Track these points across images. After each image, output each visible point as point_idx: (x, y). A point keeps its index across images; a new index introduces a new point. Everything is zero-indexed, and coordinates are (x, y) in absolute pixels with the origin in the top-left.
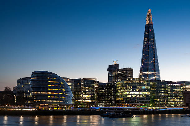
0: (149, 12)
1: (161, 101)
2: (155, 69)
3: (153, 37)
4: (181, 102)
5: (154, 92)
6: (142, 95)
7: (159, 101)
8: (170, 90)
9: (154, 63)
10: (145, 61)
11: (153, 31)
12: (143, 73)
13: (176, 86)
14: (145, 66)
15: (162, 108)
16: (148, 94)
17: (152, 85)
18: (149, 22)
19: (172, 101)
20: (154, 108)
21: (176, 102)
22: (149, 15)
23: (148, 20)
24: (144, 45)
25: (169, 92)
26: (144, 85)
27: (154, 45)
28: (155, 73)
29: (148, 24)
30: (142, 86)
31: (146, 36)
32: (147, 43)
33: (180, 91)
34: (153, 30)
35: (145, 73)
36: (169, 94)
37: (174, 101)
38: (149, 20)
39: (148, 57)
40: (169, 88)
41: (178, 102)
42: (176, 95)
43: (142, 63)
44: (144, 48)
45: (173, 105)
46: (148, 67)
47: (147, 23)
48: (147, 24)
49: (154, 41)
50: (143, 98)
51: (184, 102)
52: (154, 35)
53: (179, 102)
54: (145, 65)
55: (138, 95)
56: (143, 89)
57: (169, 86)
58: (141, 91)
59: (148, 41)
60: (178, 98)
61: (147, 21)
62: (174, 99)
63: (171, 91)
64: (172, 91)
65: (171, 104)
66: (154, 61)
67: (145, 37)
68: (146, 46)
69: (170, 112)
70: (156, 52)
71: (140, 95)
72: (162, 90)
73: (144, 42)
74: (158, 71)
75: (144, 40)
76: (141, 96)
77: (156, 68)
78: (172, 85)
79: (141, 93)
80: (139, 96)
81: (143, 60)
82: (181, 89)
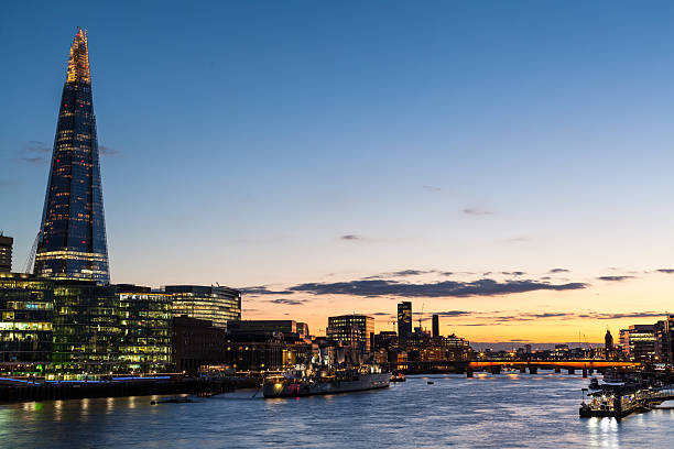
0: (80, 39)
1: (92, 354)
2: (91, 240)
3: (91, 130)
4: (163, 354)
5: (68, 320)
6: (23, 333)
7: (84, 354)
8: (128, 314)
9: (91, 219)
10: (58, 211)
11: (90, 109)
12: (49, 253)
13: (150, 301)
14: (56, 228)
15: (95, 378)
16: (46, 328)
17: (65, 297)
18: (79, 76)
19: (132, 353)
20: (67, 377)
21: (147, 355)
22: (81, 50)
23: (76, 68)
24: (54, 155)
25: (124, 323)
26: (33, 298)
27: (92, 158)
28: (92, 255)
29: (75, 83)
30: (26, 299)
31: (63, 124)
32: (67, 147)
33: (160, 318)
34: (91, 106)
35: (55, 253)
36: (123, 327)
37: (140, 353)
38: (79, 67)
39: (68, 200)
40: (124, 310)
41: (152, 354)
42: (148, 332)
43: (47, 216)
44: (55, 165)
45: (135, 367)
46: (67, 234)
47: (72, 77)
48: (71, 83)
49: (92, 143)
50: (28, 344)
51: (173, 355)
52: (93, 121)
53: (158, 354)
54: (57, 224)
55: (9, 332)
56: (29, 311)
57: (124, 302)
58: (20, 317)
59: (72, 142)
60: (152, 344)
61: (70, 70)
62: (142, 344)
63: (130, 319)
64: (135, 317)
65: (129, 362)
66: (90, 213)
67: (60, 128)
68: (61, 159)
69: (122, 390)
70: (99, 184)
71: (16, 331)
72: (97, 316)
73: (57, 144)
74: (103, 249)
75: (58, 136)
76: (19, 336)
77: (96, 237)
78: (134, 297)
79: (21, 326)
80: (11, 335)
81: (49, 206)
82: (165, 312)
